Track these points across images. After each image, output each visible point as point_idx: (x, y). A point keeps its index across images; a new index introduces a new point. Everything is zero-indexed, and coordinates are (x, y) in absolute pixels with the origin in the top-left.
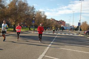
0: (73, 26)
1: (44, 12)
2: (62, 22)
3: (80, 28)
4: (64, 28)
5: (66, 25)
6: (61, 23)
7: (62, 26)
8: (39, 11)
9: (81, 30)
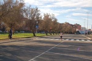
1: (53, 15)
4: (80, 32)
5: (81, 29)
6: (76, 27)
7: (77, 30)
8: (47, 14)
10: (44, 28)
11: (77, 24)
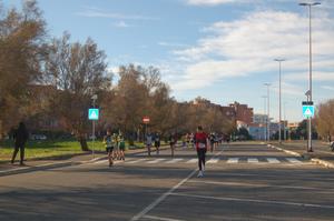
0: (284, 123)
1: (155, 71)
2: (240, 111)
3: (313, 129)
5: (254, 121)
6: (235, 113)
7: (239, 125)
8: (132, 66)
9: (315, 136)
10: (122, 122)
11: (238, 105)
